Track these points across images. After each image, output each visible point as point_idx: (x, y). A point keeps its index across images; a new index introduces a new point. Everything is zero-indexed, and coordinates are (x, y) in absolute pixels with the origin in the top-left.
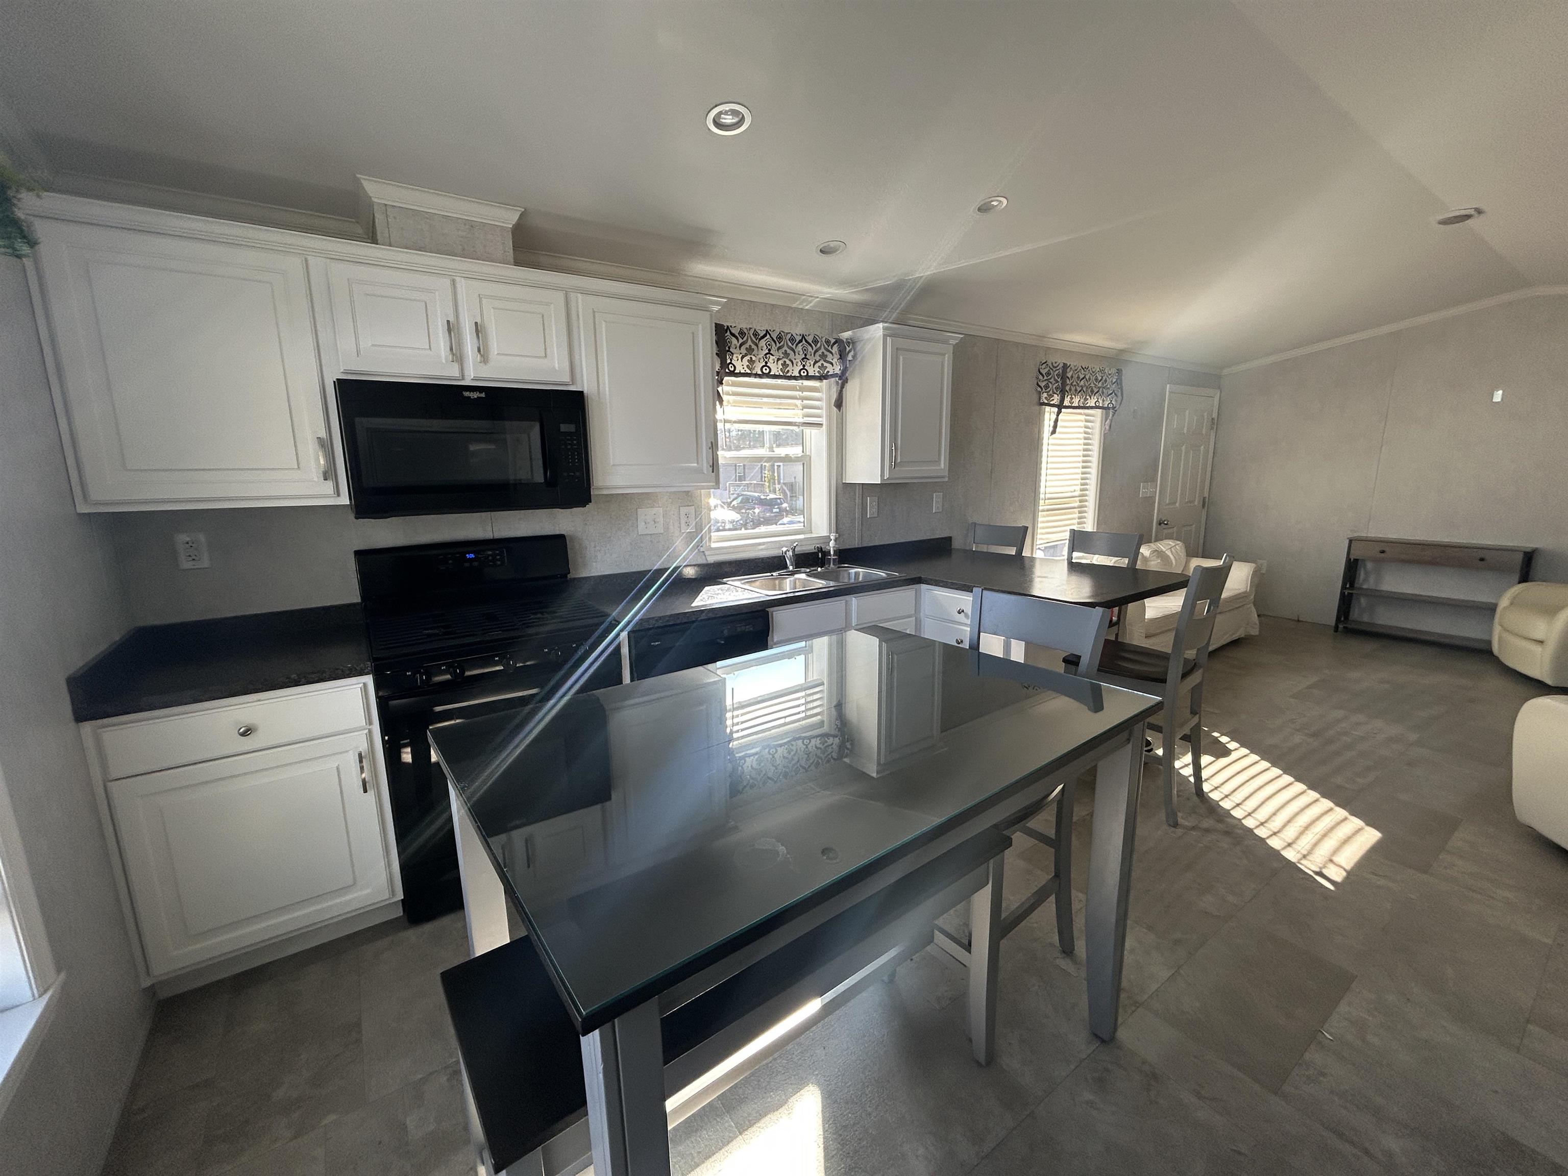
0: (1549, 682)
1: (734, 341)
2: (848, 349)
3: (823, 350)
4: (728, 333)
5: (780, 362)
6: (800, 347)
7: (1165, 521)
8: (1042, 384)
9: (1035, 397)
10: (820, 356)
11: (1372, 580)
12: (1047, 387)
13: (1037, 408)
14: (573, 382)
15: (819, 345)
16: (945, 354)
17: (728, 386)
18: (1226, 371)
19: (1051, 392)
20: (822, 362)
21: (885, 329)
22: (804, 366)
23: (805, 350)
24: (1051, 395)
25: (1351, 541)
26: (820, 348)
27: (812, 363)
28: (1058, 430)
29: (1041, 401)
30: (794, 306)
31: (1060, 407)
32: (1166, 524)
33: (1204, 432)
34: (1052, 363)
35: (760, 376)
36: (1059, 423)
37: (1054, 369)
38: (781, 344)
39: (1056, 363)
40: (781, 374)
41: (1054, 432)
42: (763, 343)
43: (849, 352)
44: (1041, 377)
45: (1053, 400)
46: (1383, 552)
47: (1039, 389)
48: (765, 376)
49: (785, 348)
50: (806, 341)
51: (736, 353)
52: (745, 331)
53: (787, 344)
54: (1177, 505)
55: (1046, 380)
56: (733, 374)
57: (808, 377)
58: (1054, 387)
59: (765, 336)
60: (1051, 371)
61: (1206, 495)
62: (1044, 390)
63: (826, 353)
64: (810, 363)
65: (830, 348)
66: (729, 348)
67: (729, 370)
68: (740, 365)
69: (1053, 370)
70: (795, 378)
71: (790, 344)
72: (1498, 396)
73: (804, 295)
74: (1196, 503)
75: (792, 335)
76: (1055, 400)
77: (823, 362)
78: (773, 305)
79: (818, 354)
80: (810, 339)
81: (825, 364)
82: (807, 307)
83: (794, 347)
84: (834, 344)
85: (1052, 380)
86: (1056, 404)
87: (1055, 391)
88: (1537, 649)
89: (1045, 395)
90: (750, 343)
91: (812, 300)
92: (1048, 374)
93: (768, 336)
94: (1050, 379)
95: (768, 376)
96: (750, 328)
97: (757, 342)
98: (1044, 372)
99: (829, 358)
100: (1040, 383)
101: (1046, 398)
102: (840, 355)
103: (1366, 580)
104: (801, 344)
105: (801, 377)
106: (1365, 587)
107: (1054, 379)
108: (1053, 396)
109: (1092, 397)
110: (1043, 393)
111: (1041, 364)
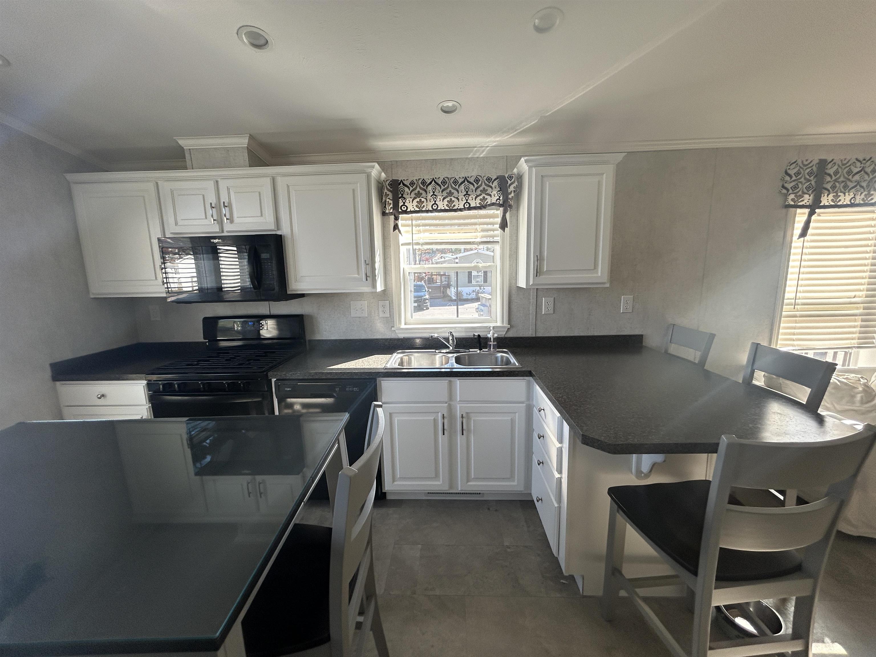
1: (406, 189)
2: (509, 182)
3: (483, 186)
4: (402, 184)
5: (446, 200)
6: (462, 187)
8: (789, 186)
9: (781, 200)
10: (481, 191)
12: (795, 188)
13: (784, 211)
14: (278, 229)
15: (480, 183)
16: (604, 174)
17: (403, 220)
19: (800, 193)
20: (483, 195)
22: (467, 200)
23: (467, 188)
24: (800, 195)
26: (481, 185)
27: (474, 197)
28: (810, 231)
29: (787, 203)
30: (470, 156)
31: (813, 208)
34: (803, 162)
35: (431, 211)
36: (812, 225)
37: (805, 168)
38: (446, 186)
39: (807, 160)
40: (447, 208)
41: (804, 233)
42: (430, 188)
43: (510, 185)
44: (787, 178)
45: (803, 200)
47: (784, 191)
48: (434, 212)
49: (450, 189)
50: (468, 181)
51: (408, 198)
52: (415, 181)
53: (451, 186)
55: (794, 181)
56: (405, 212)
57: (470, 208)
58: (805, 186)
59: (431, 183)
60: (801, 170)
62: (791, 191)
63: (486, 188)
64: (472, 197)
65: (491, 184)
66: (402, 195)
67: (401, 209)
68: (411, 206)
69: (802, 168)
70: (461, 210)
71: (454, 186)
73: (476, 147)
75: (455, 179)
76: (805, 201)
77: (485, 196)
78: (452, 159)
79: (478, 190)
80: (471, 181)
81: (486, 197)
82: (482, 156)
83: (457, 187)
84: (495, 180)
85: (802, 180)
86: (808, 204)
87: (805, 191)
89: (792, 196)
90: (418, 189)
91: (485, 149)
92: (798, 174)
93: (433, 182)
94: (800, 178)
95: (436, 210)
96: (419, 179)
97: (425, 188)
98: (792, 172)
99: (489, 190)
100: (786, 185)
101: (793, 200)
102: (500, 188)
104: (463, 184)
105: (465, 209)
107: (805, 179)
108: (803, 197)
109: (847, 194)
110: (790, 194)
111: (789, 165)
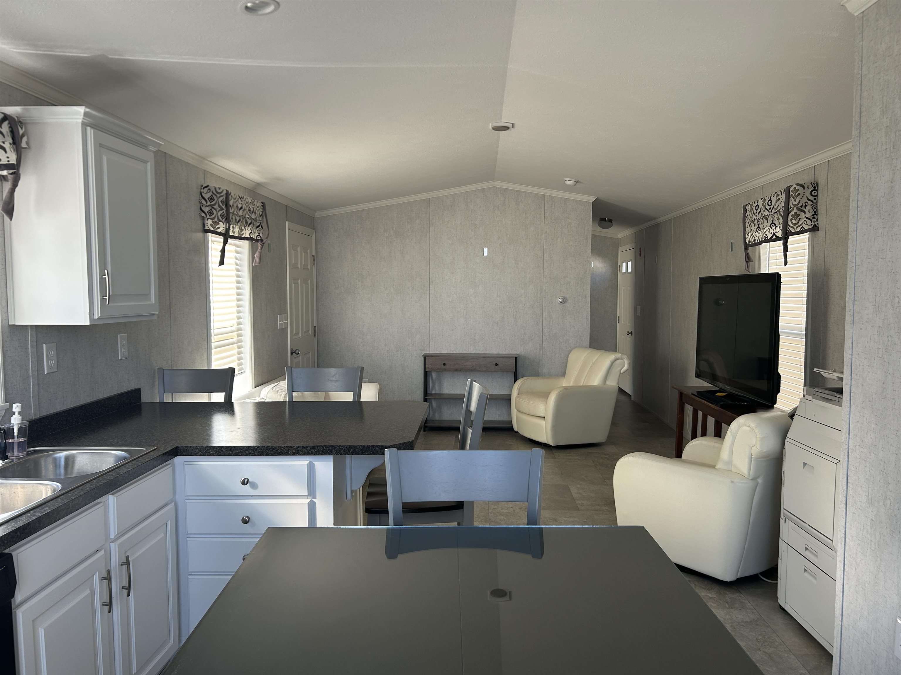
0: (551, 444)
2: (23, 133)
7: (296, 351)
8: (206, 210)
9: (200, 222)
11: (437, 386)
12: (210, 213)
13: (201, 235)
16: (148, 162)
18: (317, 215)
19: (216, 219)
21: (86, 114)
24: (216, 222)
25: (425, 358)
28: (225, 261)
29: (206, 228)
31: (226, 236)
32: (298, 354)
33: (309, 267)
34: (215, 188)
36: (227, 254)
37: (218, 195)
39: (219, 188)
41: (222, 263)
43: (24, 137)
44: (204, 202)
45: (219, 228)
46: (444, 364)
47: (203, 215)
54: (300, 335)
55: (209, 206)
58: (219, 214)
60: (214, 196)
61: (315, 324)
62: (208, 217)
69: (216, 195)
72: (486, 252)
74: (310, 333)
76: (221, 229)
85: (216, 207)
86: (223, 232)
87: (220, 219)
88: (542, 422)
89: (210, 222)
92: (211, 199)
94: (215, 204)
98: (207, 196)
100: (203, 208)
101: (211, 225)
102: (13, 139)
103: (434, 386)
106: (433, 392)
107: (219, 206)
108: (219, 224)
109: (246, 228)
110: (208, 219)
111: (202, 188)
